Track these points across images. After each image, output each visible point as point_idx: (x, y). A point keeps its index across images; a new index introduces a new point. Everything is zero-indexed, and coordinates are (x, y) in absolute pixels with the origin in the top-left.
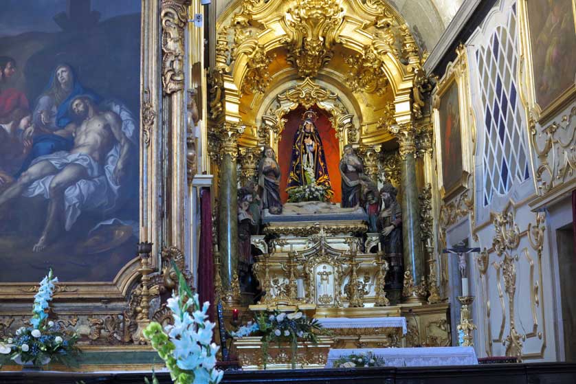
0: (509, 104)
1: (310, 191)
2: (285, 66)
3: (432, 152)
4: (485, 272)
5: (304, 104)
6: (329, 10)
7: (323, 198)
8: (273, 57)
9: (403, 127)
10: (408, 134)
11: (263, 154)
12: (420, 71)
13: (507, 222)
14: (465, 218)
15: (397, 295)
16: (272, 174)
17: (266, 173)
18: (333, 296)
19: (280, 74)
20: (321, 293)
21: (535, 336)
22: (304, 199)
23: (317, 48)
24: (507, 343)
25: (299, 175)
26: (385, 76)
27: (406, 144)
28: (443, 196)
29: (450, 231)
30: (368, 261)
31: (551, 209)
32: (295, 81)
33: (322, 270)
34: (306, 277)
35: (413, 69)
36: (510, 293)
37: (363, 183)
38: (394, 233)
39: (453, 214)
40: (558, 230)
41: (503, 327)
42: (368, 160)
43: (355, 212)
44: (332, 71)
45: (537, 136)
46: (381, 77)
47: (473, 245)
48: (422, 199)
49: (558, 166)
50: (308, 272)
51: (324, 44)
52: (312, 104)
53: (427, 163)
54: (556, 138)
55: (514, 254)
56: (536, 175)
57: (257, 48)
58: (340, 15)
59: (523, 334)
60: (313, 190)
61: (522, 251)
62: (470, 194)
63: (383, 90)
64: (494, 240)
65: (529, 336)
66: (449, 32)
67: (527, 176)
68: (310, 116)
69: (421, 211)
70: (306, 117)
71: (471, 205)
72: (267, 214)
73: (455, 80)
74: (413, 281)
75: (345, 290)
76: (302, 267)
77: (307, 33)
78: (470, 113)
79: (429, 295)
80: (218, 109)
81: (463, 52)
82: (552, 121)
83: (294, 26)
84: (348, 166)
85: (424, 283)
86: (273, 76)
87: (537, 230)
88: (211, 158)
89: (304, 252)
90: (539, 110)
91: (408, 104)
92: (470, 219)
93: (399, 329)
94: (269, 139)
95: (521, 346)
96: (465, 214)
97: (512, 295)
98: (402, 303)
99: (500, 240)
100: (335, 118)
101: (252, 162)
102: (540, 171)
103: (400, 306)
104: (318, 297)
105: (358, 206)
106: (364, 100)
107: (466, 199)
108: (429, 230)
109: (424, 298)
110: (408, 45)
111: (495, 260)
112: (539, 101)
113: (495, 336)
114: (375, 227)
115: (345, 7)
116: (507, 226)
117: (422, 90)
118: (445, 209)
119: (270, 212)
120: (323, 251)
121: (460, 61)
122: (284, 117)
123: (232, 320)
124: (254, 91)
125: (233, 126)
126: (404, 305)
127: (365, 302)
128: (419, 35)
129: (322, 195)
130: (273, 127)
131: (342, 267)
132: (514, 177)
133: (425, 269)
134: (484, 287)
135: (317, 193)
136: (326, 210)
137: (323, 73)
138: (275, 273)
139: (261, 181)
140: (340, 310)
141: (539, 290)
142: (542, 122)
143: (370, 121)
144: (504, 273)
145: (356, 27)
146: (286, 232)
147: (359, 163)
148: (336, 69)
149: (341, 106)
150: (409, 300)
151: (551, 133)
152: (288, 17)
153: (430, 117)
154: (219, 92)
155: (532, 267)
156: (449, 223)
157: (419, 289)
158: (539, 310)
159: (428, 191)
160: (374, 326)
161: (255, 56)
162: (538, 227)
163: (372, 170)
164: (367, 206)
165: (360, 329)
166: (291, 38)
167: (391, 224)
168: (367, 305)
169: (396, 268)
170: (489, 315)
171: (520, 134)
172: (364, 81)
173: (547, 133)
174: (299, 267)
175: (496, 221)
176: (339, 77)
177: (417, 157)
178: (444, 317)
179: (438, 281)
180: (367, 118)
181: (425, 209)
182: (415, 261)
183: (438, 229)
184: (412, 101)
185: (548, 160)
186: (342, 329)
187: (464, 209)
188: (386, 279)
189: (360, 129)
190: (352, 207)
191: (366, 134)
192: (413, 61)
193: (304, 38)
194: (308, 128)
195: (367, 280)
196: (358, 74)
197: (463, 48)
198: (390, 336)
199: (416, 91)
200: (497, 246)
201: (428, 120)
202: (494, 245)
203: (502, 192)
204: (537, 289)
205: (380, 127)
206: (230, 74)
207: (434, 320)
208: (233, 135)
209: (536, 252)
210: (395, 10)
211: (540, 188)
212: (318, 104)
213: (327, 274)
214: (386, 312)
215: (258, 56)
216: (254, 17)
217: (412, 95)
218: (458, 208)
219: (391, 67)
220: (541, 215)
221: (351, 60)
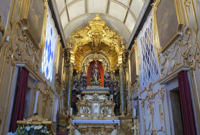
0: (150, 51)
1: (95, 83)
2: (89, 49)
3: (128, 72)
4: (143, 107)
5: (95, 60)
6: (100, 33)
7: (99, 85)
8: (86, 47)
9: (120, 64)
10: (122, 67)
11: (83, 73)
12: (125, 49)
13: (150, 90)
14: (137, 90)
15: (118, 113)
16: (85, 78)
17: (83, 78)
18: (98, 113)
19: (88, 52)
20: (95, 112)
21: (162, 131)
22: (93, 85)
23: (97, 44)
24: (151, 132)
25: (93, 79)
26: (116, 52)
27: (121, 70)
28: (131, 84)
29: (133, 94)
30: (109, 103)
31: (167, 83)
32: (93, 54)
33: (95, 105)
34: (90, 107)
35: (123, 49)
36: (152, 114)
37: (109, 81)
38: (117, 95)
39: (134, 89)
40: (170, 91)
41: (150, 126)
42: (111, 75)
43: (107, 89)
44: (102, 51)
45: (160, 59)
46: (115, 52)
47: (139, 98)
48: (126, 85)
49: (170, 67)
50: (91, 105)
51: (99, 43)
52: (97, 60)
53: (127, 75)
54: (168, 57)
55: (153, 101)
56: (160, 72)
57: (81, 43)
58: (103, 35)
59: (157, 130)
60: (96, 83)
61: (156, 99)
62: (138, 82)
63: (115, 55)
64: (146, 96)
65: (159, 131)
66: (132, 35)
67: (157, 73)
68: (96, 63)
69: (125, 89)
70: (95, 63)
71: (139, 86)
72: (82, 89)
73: (134, 49)
74: (122, 109)
75: (103, 111)
76: (90, 104)
77: (94, 40)
78: (139, 57)
79: (127, 113)
80: (68, 59)
81: (136, 40)
82: (167, 51)
83: (91, 38)
84: (106, 76)
85: (126, 110)
86: (86, 52)
87: (161, 92)
88: (66, 72)
89: (91, 99)
90: (161, 48)
91: (122, 58)
92: (139, 90)
93: (117, 124)
94: (85, 69)
95: (156, 134)
96: (137, 88)
97: (153, 115)
98: (119, 115)
99: (148, 96)
100: (103, 63)
101: (80, 75)
102: (162, 70)
103: (118, 116)
104: (94, 113)
105: (108, 87)
106: (110, 59)
107: (137, 84)
108: (127, 94)
109: (126, 114)
110: (122, 43)
111: (147, 103)
112: (161, 45)
113: (147, 129)
114: (112, 93)
115: (105, 33)
116: (151, 91)
117: (125, 54)
118: (132, 88)
119: (83, 88)
120: (96, 99)
121: (136, 43)
122: (89, 63)
123: (66, 120)
124: (81, 56)
125: (72, 63)
126: (120, 116)
127: (108, 115)
128: (125, 41)
129: (98, 84)
130: (86, 66)
131: (101, 104)
132: (152, 74)
133: (126, 106)
134: (143, 111)
135: (97, 83)
136: (99, 88)
137: (100, 52)
138: (82, 106)
139: (82, 80)
140: (100, 117)
141: (163, 114)
142: (162, 52)
143: (112, 64)
144: (150, 107)
145: (108, 38)
146: (87, 94)
147: (109, 76)
148: (103, 50)
149: (105, 60)
150: (121, 115)
151: (166, 55)
152: (89, 35)
153: (128, 62)
154: (69, 54)
155: (160, 105)
156: (133, 92)
157: (124, 111)
158: (163, 121)
159: (127, 83)
160: (109, 123)
161: (80, 45)
162: (162, 90)
163: (112, 78)
164: (110, 87)
165: (105, 124)
166: (90, 40)
167: (116, 92)
168: (109, 116)
169: (118, 105)
170: (145, 121)
171: (154, 60)
172: (111, 54)
173: (165, 56)
174: (89, 104)
175: (147, 90)
176: (104, 53)
177: (124, 73)
178: (131, 120)
179: (130, 109)
180: (111, 63)
181: (127, 88)
182: (123, 103)
183: (130, 93)
184: (123, 58)
185: (165, 65)
186: (100, 124)
187: (137, 87)
188: (115, 108)
189: (110, 67)
190: (106, 87)
191: (111, 68)
192: (123, 47)
193: (94, 41)
194: (96, 66)
195: (109, 108)
196: (109, 52)
197: (136, 39)
198: (115, 126)
199: (124, 54)
200: (147, 98)
201: (127, 63)
202: (146, 98)
203: (149, 80)
204: (162, 113)
205: (115, 66)
206: (72, 49)
207: (129, 121)
208: (72, 66)
209: (162, 100)
210: (119, 34)
211: (162, 76)
212: (99, 60)
213: (97, 106)
214: (114, 118)
215: (81, 45)
216: (80, 35)
217: (123, 56)
218: (135, 87)
219: (117, 49)
220: (163, 85)
221: (107, 48)
